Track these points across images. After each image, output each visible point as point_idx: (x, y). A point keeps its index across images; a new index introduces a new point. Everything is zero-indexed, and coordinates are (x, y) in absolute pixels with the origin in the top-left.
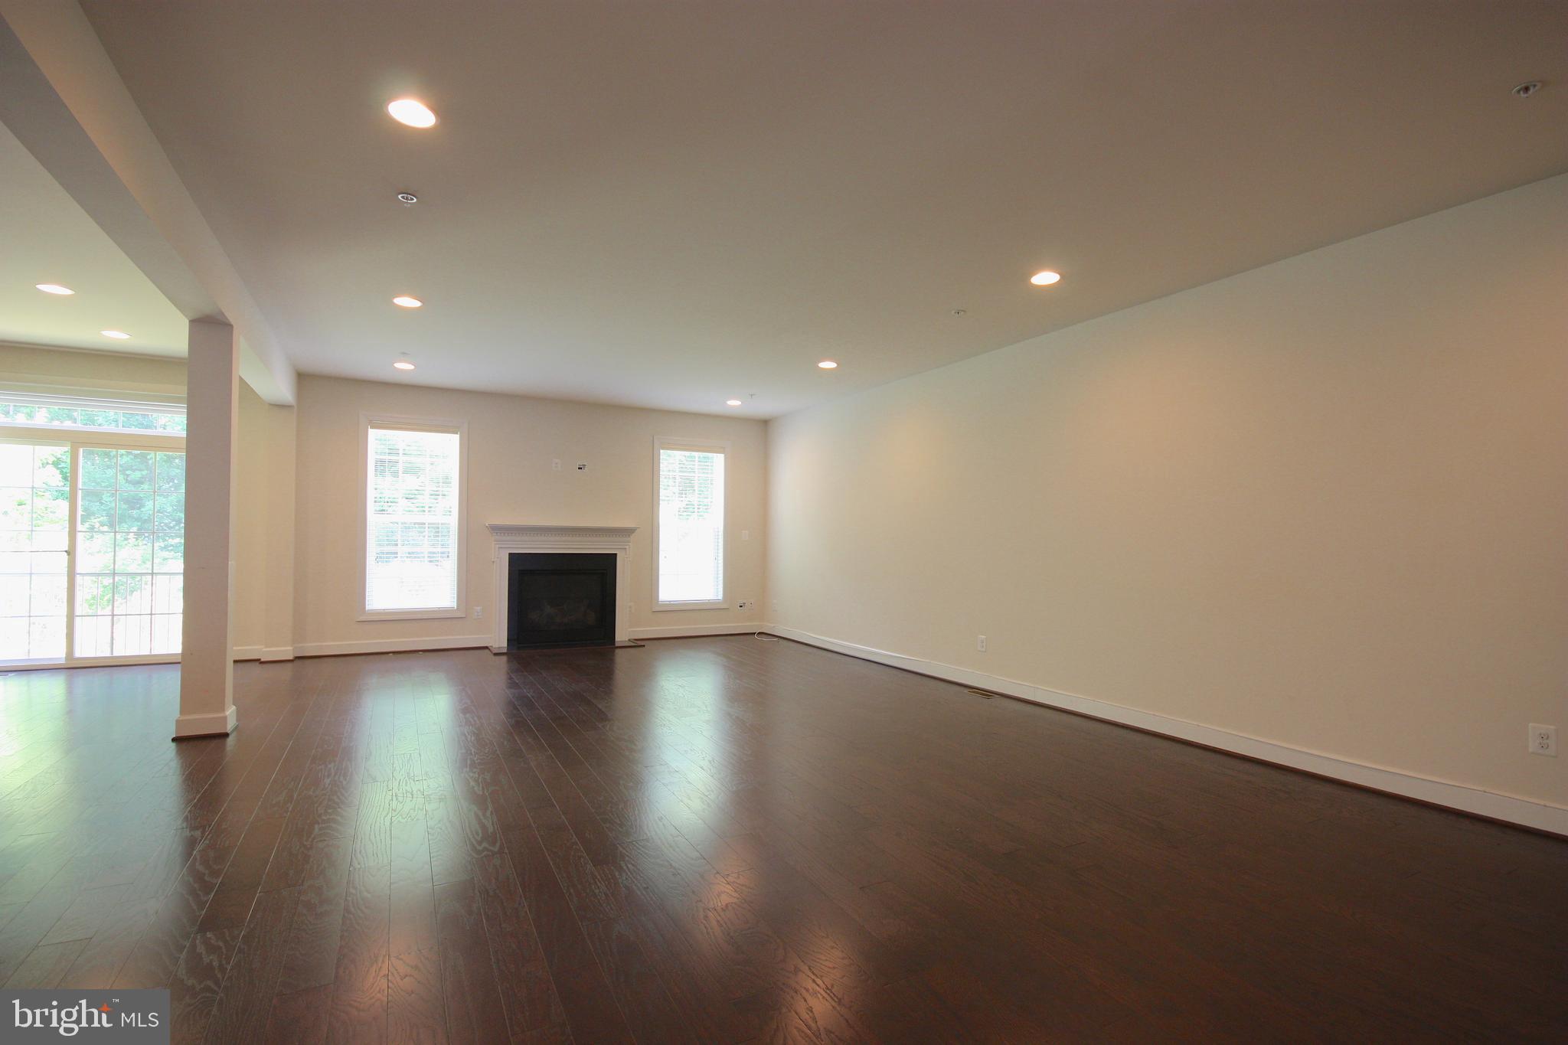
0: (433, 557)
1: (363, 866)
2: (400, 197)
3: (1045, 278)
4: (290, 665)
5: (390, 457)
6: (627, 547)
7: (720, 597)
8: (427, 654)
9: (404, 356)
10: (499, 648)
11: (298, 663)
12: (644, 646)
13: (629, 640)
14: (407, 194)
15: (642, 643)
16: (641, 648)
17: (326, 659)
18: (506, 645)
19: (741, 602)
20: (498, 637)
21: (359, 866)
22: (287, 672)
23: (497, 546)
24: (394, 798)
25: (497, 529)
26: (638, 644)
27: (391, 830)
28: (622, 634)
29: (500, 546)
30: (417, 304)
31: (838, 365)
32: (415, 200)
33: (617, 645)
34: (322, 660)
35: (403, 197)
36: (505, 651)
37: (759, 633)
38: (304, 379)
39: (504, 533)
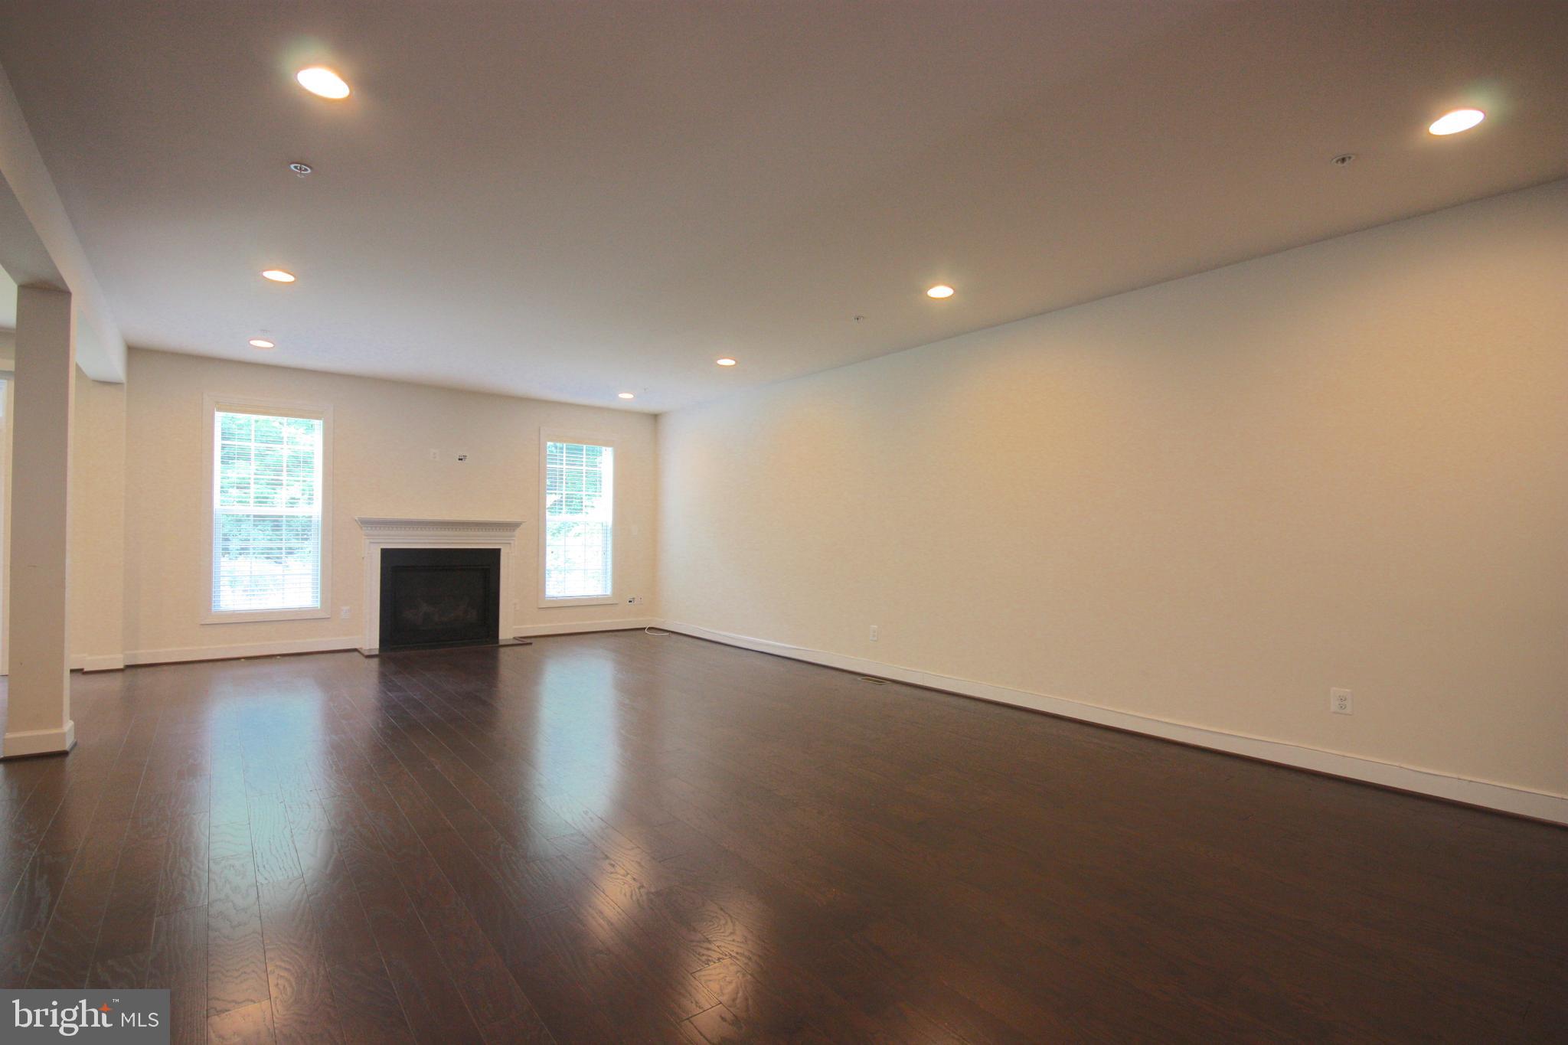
0: (271, 553)
1: (271, 881)
2: (292, 166)
3: (940, 292)
4: (119, 676)
5: (240, 443)
6: (512, 542)
7: (609, 592)
8: (287, 658)
9: (264, 334)
10: (370, 650)
11: (129, 672)
12: (531, 644)
13: (514, 638)
14: (301, 164)
15: (529, 641)
16: (528, 646)
17: (165, 668)
18: (378, 647)
19: (630, 597)
20: (370, 638)
21: (266, 882)
22: (116, 683)
23: (368, 541)
24: (288, 809)
25: (366, 523)
26: (524, 642)
27: (293, 842)
28: (507, 631)
29: (372, 541)
30: (289, 278)
31: (736, 362)
32: (309, 171)
33: (501, 643)
34: (159, 669)
35: (296, 167)
36: (377, 653)
37: (650, 628)
38: (135, 352)
39: (380, 528)
